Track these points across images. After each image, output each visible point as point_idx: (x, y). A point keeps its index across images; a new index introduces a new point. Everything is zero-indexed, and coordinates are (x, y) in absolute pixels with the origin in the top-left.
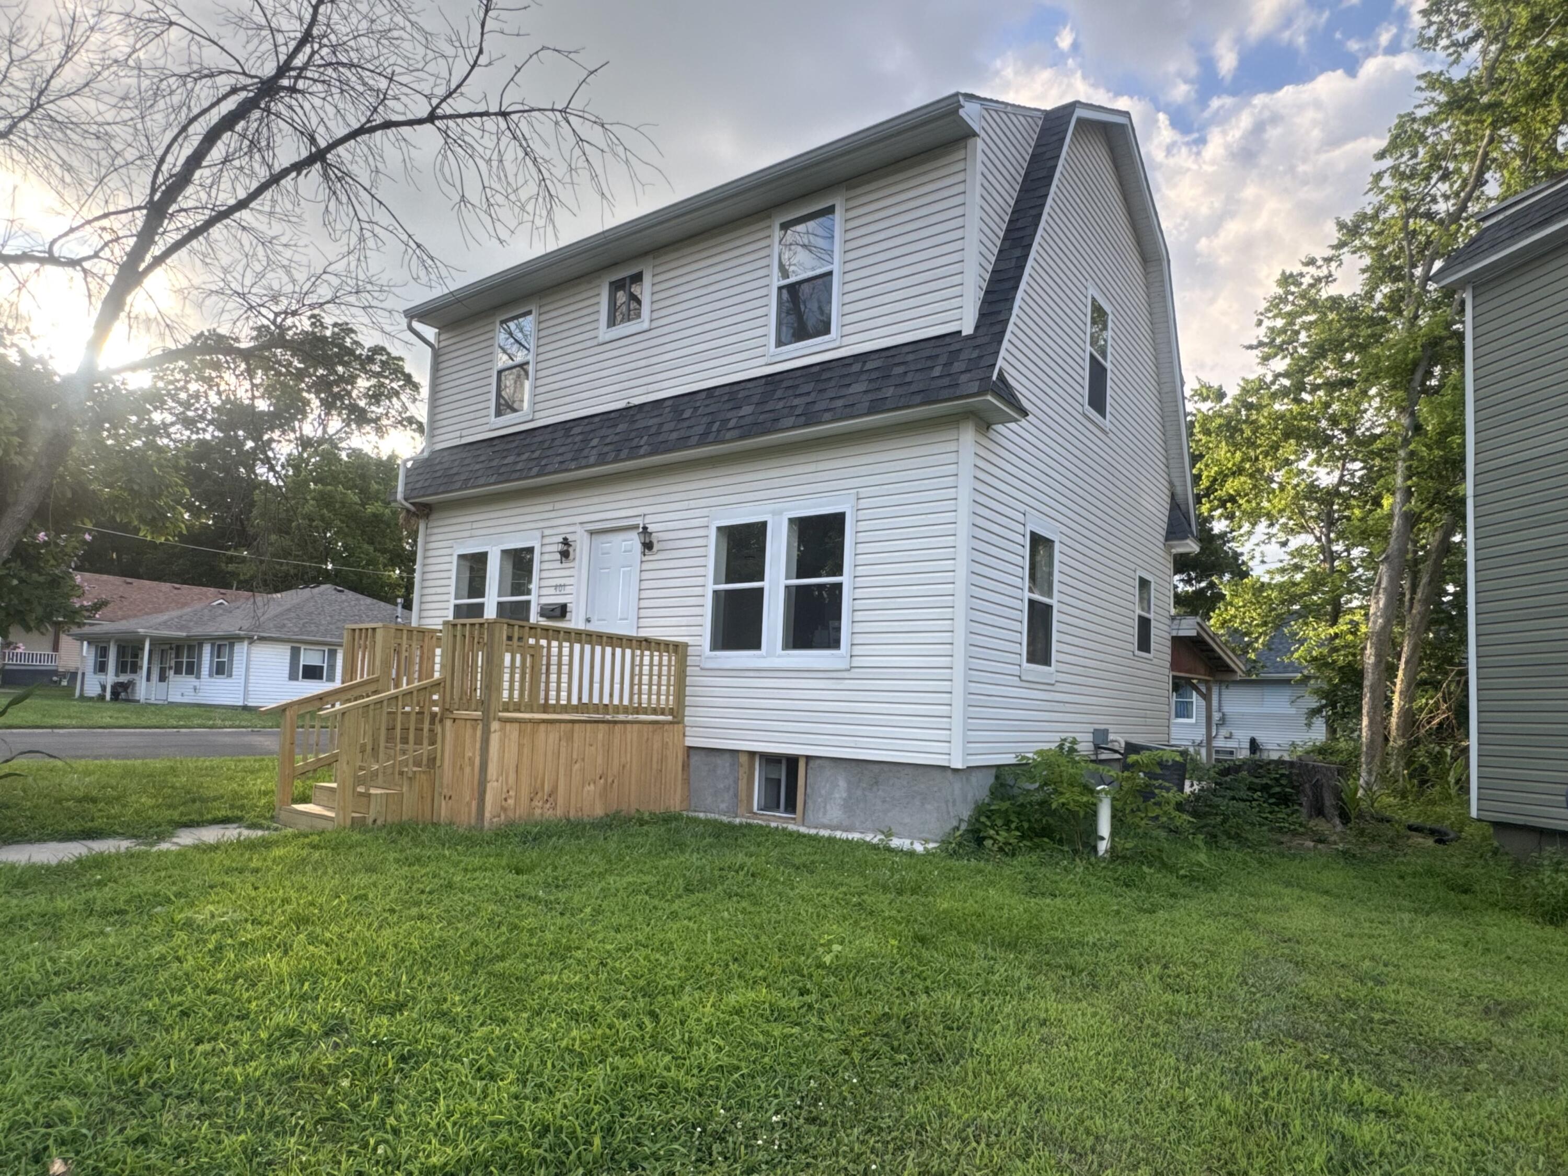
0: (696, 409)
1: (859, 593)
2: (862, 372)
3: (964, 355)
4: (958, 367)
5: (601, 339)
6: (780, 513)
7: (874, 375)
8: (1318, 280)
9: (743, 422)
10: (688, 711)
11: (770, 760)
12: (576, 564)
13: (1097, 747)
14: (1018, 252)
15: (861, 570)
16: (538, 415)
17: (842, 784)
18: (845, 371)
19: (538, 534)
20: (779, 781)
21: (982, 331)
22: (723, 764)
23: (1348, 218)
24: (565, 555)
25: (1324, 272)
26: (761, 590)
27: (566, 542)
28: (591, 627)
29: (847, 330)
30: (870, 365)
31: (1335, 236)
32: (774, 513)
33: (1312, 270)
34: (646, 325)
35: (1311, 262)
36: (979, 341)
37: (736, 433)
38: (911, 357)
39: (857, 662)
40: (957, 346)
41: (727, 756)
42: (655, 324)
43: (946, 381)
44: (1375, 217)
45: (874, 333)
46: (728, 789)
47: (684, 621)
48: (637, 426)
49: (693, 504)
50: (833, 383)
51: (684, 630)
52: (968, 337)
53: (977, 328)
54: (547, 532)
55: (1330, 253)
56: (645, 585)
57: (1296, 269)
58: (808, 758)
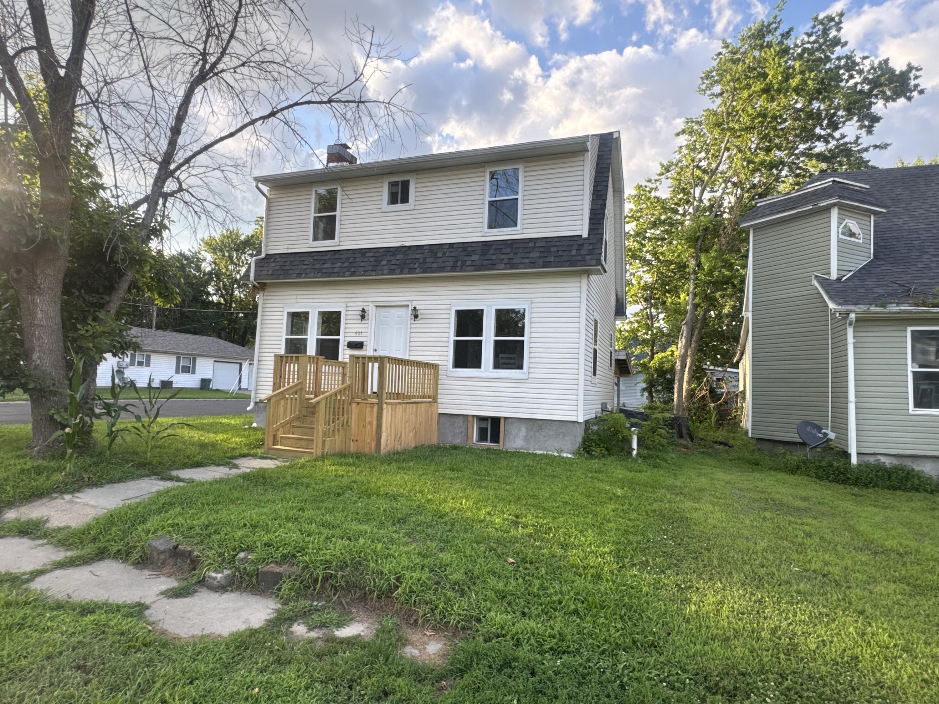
0: (444, 253)
1: (532, 345)
2: (535, 247)
3: (586, 246)
4: (583, 252)
5: (384, 210)
6: (491, 306)
7: (542, 250)
8: (652, 189)
9: (475, 263)
10: (439, 396)
11: (482, 419)
12: (370, 322)
13: (603, 410)
14: (601, 202)
15: (533, 335)
16: (342, 243)
17: (523, 429)
18: (525, 245)
19: (344, 305)
20: (487, 429)
21: (591, 237)
22: (460, 421)
23: (665, 163)
24: (363, 317)
25: (654, 186)
26: (481, 341)
27: (363, 311)
28: (377, 354)
29: (525, 226)
30: (538, 245)
31: (659, 170)
32: (488, 306)
33: (649, 184)
34: (412, 207)
35: (650, 181)
36: (591, 241)
37: (472, 268)
38: (558, 244)
39: (531, 376)
40: (581, 242)
41: (461, 418)
42: (417, 207)
43: (579, 258)
44: (677, 165)
45: (539, 230)
46: (461, 433)
47: (437, 353)
48: (409, 257)
49: (440, 298)
50: (520, 251)
51: (437, 358)
52: (585, 239)
53: (589, 235)
54: (349, 304)
55: (657, 177)
56: (413, 335)
57: (644, 183)
58: (506, 418)
